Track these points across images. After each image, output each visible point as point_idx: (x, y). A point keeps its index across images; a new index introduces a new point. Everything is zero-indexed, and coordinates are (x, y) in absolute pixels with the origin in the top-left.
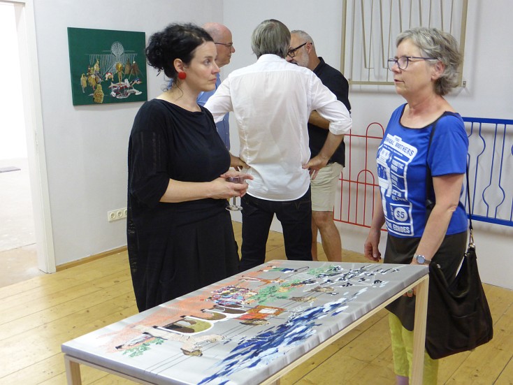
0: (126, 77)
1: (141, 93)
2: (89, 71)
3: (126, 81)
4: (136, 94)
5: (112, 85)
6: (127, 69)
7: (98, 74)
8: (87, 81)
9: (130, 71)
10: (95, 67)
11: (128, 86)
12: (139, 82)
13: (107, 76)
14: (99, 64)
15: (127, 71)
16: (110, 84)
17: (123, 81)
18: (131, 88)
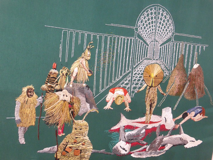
0: (169, 102)
1: (199, 142)
2: (53, 80)
3: (167, 113)
4: (187, 146)
5: (124, 121)
6: (175, 81)
7: (81, 90)
8: (40, 110)
9: (181, 88)
10: (75, 68)
11: (170, 124)
12: (199, 117)
13: (110, 97)
14: (91, 62)
15: (172, 88)
16: (118, 120)
17: (158, 112)
18: (175, 131)
